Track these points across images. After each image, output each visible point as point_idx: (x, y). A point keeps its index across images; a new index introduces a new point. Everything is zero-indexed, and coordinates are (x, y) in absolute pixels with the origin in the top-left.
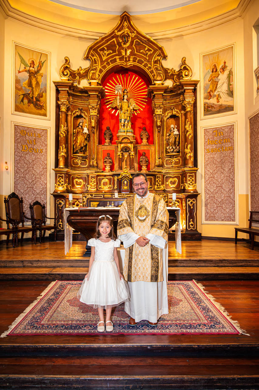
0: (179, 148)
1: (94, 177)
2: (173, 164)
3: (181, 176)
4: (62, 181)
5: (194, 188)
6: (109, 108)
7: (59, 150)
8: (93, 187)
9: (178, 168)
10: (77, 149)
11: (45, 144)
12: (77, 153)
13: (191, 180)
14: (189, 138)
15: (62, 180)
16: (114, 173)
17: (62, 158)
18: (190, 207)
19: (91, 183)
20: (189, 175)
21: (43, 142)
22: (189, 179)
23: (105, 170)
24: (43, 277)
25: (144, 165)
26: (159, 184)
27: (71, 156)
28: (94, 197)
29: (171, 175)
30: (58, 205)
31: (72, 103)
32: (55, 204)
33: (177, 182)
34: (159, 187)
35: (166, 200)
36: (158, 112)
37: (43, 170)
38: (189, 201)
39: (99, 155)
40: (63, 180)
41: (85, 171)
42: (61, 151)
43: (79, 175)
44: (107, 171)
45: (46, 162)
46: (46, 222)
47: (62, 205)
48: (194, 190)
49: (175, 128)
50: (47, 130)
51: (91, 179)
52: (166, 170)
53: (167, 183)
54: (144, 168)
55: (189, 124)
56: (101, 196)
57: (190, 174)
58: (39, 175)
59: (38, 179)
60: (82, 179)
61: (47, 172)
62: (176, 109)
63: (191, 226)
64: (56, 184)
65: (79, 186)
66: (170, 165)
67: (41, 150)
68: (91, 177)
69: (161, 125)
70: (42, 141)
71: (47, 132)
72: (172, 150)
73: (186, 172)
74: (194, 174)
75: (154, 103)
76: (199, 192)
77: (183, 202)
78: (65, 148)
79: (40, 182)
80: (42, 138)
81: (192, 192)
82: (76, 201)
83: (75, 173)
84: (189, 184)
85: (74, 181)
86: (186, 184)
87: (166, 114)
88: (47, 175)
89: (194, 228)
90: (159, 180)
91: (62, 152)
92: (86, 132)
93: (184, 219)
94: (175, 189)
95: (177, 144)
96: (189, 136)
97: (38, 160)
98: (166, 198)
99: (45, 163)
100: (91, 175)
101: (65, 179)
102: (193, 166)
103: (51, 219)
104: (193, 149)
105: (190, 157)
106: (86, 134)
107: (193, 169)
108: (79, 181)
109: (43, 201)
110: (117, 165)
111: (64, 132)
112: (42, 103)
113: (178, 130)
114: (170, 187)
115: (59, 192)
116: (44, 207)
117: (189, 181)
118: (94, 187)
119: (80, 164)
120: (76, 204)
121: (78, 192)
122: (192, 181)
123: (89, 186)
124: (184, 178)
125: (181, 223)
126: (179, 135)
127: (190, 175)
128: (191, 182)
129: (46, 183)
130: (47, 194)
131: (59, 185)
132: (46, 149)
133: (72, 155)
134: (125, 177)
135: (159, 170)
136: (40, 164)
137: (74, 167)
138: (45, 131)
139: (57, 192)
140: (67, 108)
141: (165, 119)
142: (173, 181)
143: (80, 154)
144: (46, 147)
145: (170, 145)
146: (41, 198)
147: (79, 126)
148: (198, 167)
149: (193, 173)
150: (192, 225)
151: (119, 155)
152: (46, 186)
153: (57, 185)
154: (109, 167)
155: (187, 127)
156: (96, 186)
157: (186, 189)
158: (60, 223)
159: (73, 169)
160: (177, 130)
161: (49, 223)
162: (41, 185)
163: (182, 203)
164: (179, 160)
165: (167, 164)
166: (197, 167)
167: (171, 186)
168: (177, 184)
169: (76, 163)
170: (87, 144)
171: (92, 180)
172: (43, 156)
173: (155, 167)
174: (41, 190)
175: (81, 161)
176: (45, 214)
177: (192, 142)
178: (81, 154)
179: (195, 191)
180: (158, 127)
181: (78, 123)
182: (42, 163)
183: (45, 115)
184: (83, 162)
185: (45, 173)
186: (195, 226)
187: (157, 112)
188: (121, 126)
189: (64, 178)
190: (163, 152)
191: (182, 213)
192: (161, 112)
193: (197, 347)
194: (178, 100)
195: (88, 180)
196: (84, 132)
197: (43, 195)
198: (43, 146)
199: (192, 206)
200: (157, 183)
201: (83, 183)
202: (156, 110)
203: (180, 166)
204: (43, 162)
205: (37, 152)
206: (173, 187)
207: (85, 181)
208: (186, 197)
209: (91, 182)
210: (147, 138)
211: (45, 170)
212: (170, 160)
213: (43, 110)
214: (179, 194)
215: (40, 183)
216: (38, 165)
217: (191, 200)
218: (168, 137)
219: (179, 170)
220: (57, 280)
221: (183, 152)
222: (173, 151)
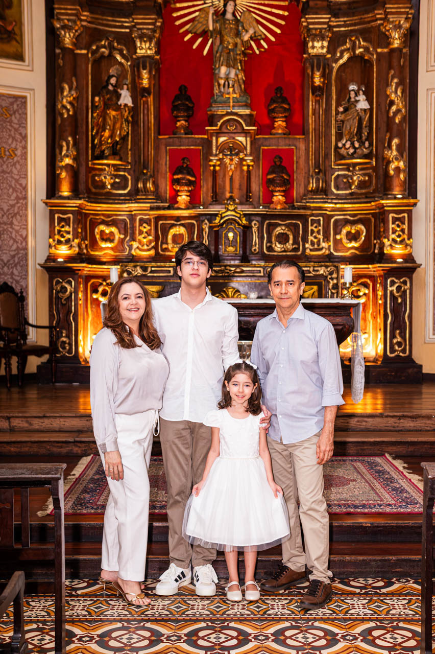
0: (371, 144)
1: (148, 222)
2: (353, 187)
3: (373, 220)
4: (68, 233)
5: (406, 252)
6: (187, 32)
7: (57, 151)
8: (145, 247)
9: (367, 197)
10: (104, 147)
11: (20, 134)
12: (101, 156)
13: (398, 229)
14: (395, 120)
15: (67, 228)
16: (201, 210)
17: (67, 171)
18: (394, 298)
19: (140, 238)
20: (393, 218)
21: (16, 130)
22: (393, 228)
23: (177, 202)
24: (61, 447)
25: (278, 189)
26: (316, 241)
27: (87, 164)
28: (152, 272)
29: (350, 215)
30: (57, 292)
31: (89, 22)
32: (51, 289)
33: (364, 234)
34: (316, 246)
35: (335, 281)
36: (318, 47)
37: (18, 203)
38: (393, 283)
39: (161, 162)
40: (71, 229)
41: (125, 203)
42: (64, 152)
43: (109, 216)
44: (183, 206)
45: (23, 182)
46: (28, 337)
47: (68, 293)
48: (405, 257)
49: (361, 92)
50: (25, 98)
51: (141, 225)
52: (336, 204)
53: (338, 237)
54: (278, 197)
55: (396, 83)
56: (169, 272)
57: (396, 214)
58: (8, 217)
59: (5, 227)
60: (117, 227)
61: (26, 209)
62: (364, 41)
63: (396, 348)
64: (51, 240)
65: (109, 245)
66: (346, 189)
67: (13, 151)
68: (141, 220)
69: (323, 83)
70: (15, 125)
71: (25, 103)
72: (351, 151)
73: (386, 208)
74: (406, 215)
75: (305, 24)
76: (418, 262)
77: (378, 285)
78: (75, 144)
79: (11, 233)
80: (13, 118)
81: (400, 260)
82: (101, 284)
83: (99, 209)
84: (394, 240)
85: (96, 230)
86: (385, 241)
87: (338, 55)
88: (26, 216)
89: (404, 351)
90: (316, 230)
91: (67, 156)
92: (126, 102)
93: (380, 330)
94: (357, 252)
95: (366, 133)
96: (396, 113)
97: (5, 176)
98: (335, 275)
99: (21, 185)
100: (140, 214)
101: (75, 226)
102: (407, 193)
103: (39, 330)
104: (405, 151)
105: (398, 169)
106: (127, 109)
107: (405, 201)
108: (107, 231)
109: (17, 282)
110: (208, 189)
111: (70, 103)
112: (11, 23)
113: (369, 100)
114: (345, 247)
115: (60, 260)
116: (21, 299)
117: (394, 232)
118: (148, 246)
119: (109, 187)
120: (101, 289)
121: (104, 260)
122: (401, 233)
123: (135, 245)
124: (382, 225)
125: (373, 341)
126: (371, 110)
127: (396, 218)
128: (399, 236)
129: (24, 236)
130: (27, 265)
131: (60, 242)
132: (25, 147)
133: (90, 163)
134: (230, 221)
135: (316, 203)
136: (11, 186)
137: (97, 194)
138: (20, 99)
139: (55, 260)
140: (76, 39)
141: (336, 66)
142: (353, 231)
143: (111, 160)
144: (23, 142)
145: (348, 137)
146: (12, 273)
147: (107, 85)
148: (419, 197)
149: (403, 211)
150: (399, 344)
151: (214, 166)
152: (24, 244)
153: (54, 241)
154: (187, 196)
155: (390, 90)
156: (153, 244)
157: (385, 252)
158: (64, 339)
159: (93, 200)
160: (364, 97)
161: (37, 337)
162: (11, 242)
163: (375, 290)
164: (370, 176)
165: (337, 188)
166: (415, 197)
167: (350, 245)
168: (363, 238)
169: (100, 184)
170: (128, 133)
171: (142, 228)
172: (18, 166)
173: (305, 195)
174: (12, 253)
175: (112, 178)
176: (26, 317)
177: (405, 131)
178: (114, 159)
179: (409, 258)
180: (315, 89)
181: (106, 78)
182: (13, 186)
183: (19, 57)
184: (117, 180)
185: (22, 210)
186: (408, 347)
187: (313, 47)
188: (219, 85)
189: (71, 225)
190: (327, 156)
191: (376, 315)
192: (322, 47)
193: (370, 525)
194: (368, 17)
195: (133, 228)
196: (122, 102)
197: (19, 267)
198: (17, 141)
199: (400, 296)
200: (310, 238)
201: (118, 236)
202: (310, 44)
203: (372, 193)
204: (17, 181)
205: (3, 155)
206: (353, 248)
207: (123, 232)
208: (385, 274)
209: (141, 233)
210: (285, 117)
211: (21, 201)
212: (345, 176)
213: (14, 43)
214: (368, 264)
215: (11, 237)
216: (5, 191)
217: (396, 281)
218: (340, 117)
219: (370, 202)
220: (92, 455)
221: (380, 156)
222: (355, 152)
